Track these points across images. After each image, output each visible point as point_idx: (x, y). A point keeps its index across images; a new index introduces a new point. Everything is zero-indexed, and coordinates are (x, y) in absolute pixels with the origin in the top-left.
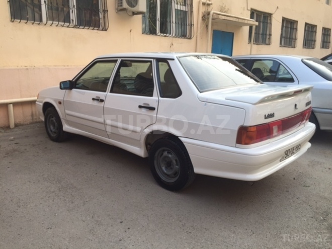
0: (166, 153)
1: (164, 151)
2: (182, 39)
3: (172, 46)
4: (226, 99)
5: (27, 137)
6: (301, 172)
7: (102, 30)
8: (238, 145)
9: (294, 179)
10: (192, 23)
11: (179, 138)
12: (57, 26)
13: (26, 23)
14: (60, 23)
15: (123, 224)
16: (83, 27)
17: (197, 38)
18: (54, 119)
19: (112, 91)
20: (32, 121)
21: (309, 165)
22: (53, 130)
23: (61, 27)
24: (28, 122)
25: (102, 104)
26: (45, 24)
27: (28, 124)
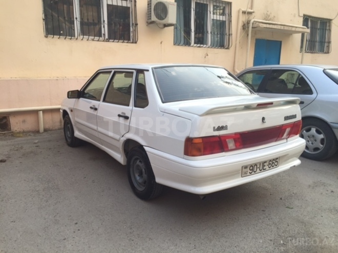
0: (138, 163)
1: (137, 159)
2: (218, 49)
3: (206, 57)
4: (180, 110)
5: (49, 141)
6: (295, 192)
7: (133, 43)
8: (186, 157)
9: (281, 199)
10: (231, 33)
11: (144, 147)
12: (88, 40)
13: (59, 38)
14: (90, 37)
15: (77, 225)
16: (113, 40)
17: (236, 47)
18: (69, 125)
19: (104, 101)
20: (60, 127)
21: (310, 186)
22: (69, 136)
23: (91, 41)
24: (57, 128)
25: (95, 113)
26: (77, 39)
27: (56, 130)
